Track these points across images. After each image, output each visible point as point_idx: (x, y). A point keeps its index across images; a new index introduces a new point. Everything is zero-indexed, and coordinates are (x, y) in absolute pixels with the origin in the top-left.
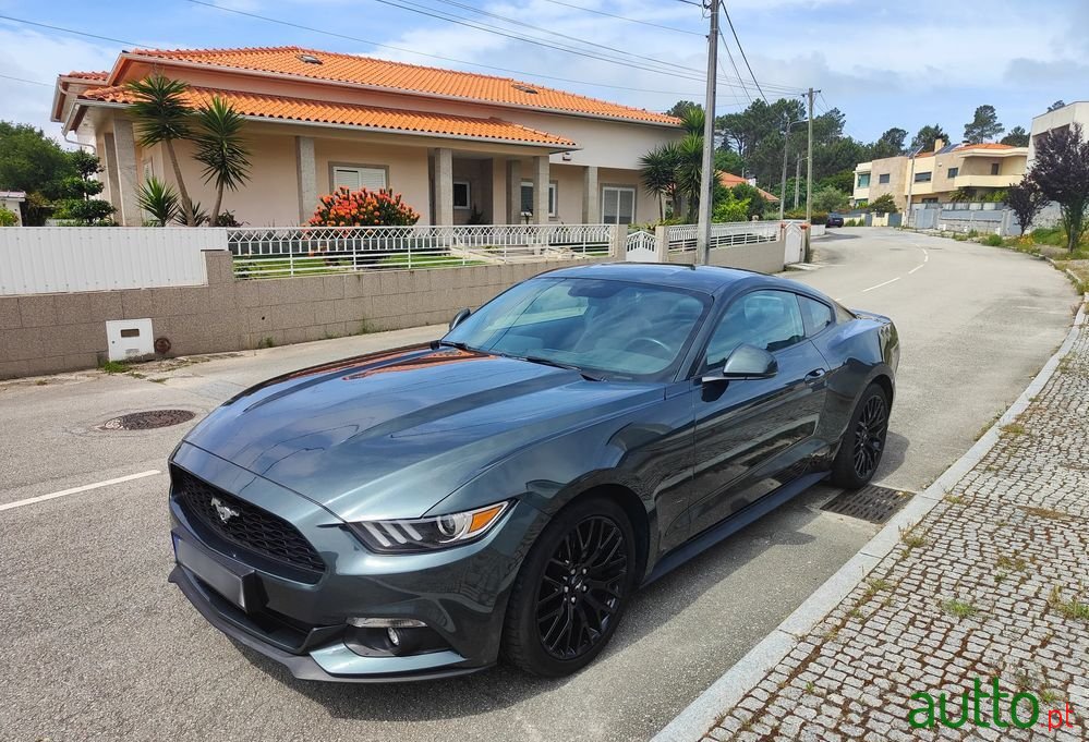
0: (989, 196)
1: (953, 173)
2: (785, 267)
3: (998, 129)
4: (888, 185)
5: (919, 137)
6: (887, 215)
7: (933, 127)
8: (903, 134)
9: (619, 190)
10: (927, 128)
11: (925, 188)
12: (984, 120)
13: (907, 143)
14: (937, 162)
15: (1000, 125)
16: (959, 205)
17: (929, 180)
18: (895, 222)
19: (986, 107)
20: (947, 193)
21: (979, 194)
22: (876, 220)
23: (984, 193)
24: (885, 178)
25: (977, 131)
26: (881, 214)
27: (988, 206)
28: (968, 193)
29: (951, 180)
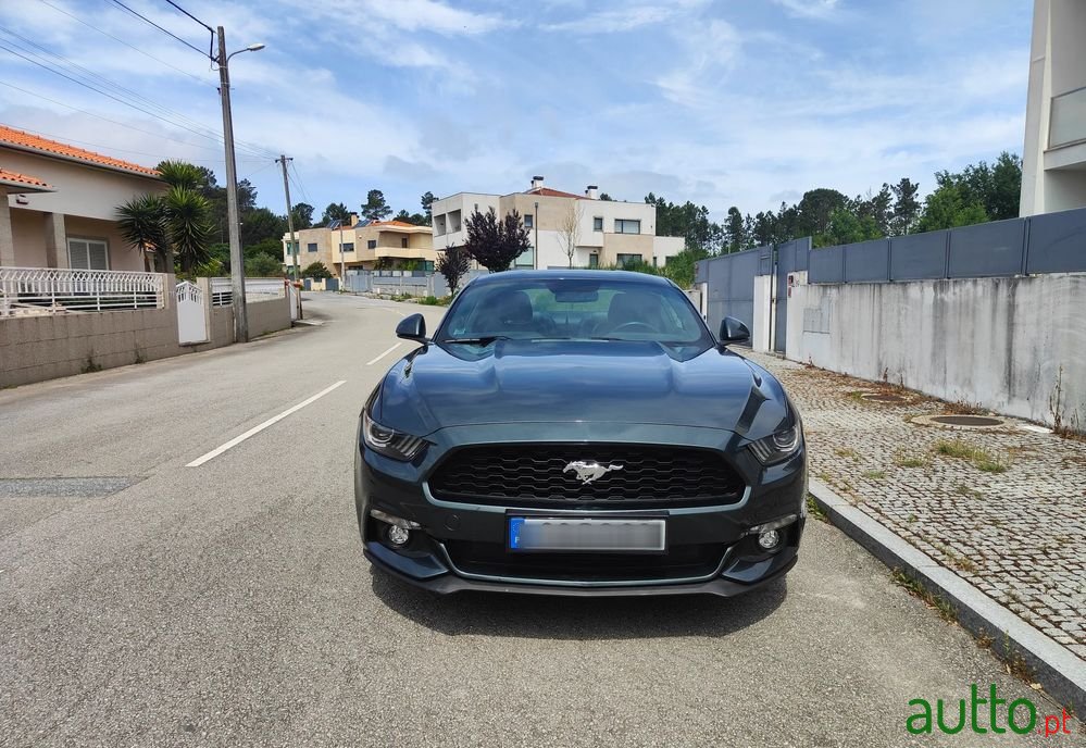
0: (404, 266)
1: (372, 245)
2: (293, 323)
3: (387, 211)
4: (317, 254)
5: (328, 212)
6: (324, 280)
7: (338, 204)
8: (311, 209)
9: (88, 242)
10: (333, 206)
11: (351, 257)
12: (375, 202)
13: (317, 218)
14: (357, 235)
15: (388, 207)
16: (385, 273)
17: (352, 250)
18: (332, 286)
19: (376, 192)
20: (370, 262)
21: (395, 263)
22: (314, 285)
23: (398, 262)
24: (313, 247)
25: (372, 211)
26: (318, 279)
27: (407, 274)
28: (386, 263)
29: (371, 251)
